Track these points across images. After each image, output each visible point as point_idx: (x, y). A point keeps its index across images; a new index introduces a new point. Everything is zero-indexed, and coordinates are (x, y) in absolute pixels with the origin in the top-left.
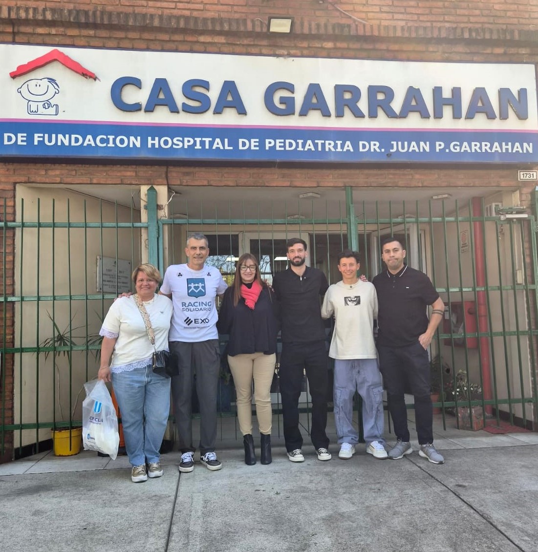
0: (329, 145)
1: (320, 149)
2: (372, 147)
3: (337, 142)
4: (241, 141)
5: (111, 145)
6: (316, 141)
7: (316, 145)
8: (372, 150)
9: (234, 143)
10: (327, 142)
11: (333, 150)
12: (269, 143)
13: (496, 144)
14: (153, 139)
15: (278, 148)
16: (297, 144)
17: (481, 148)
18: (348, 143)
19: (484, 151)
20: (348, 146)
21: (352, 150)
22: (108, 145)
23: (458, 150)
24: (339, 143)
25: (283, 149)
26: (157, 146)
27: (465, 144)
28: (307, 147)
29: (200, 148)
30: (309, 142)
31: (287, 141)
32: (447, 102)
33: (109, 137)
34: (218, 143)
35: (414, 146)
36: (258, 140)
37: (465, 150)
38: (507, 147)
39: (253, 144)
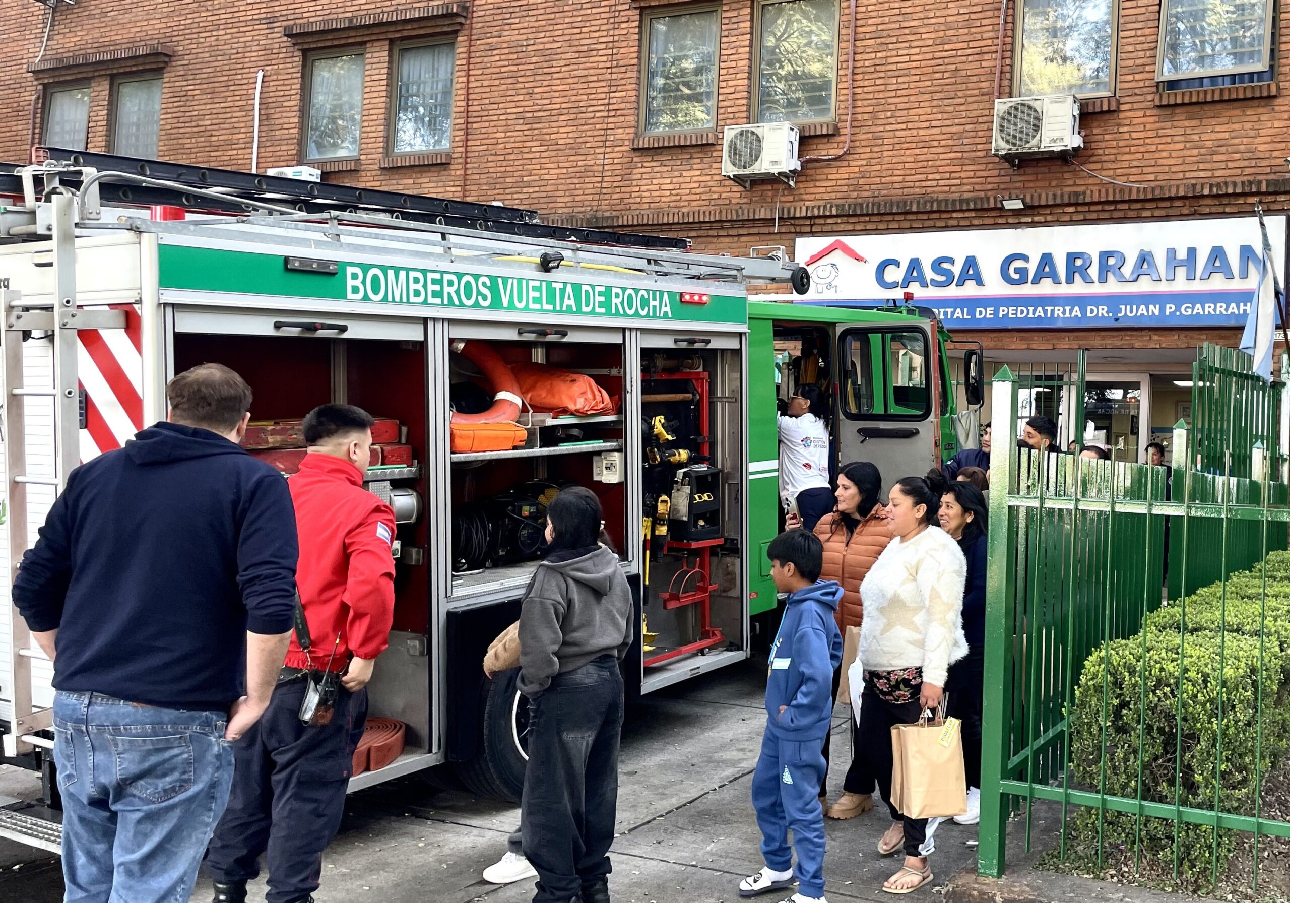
0: (1058, 311)
1: (1049, 315)
2: (1100, 312)
3: (1066, 308)
4: (978, 310)
6: (1046, 308)
7: (1045, 312)
8: (1100, 315)
9: (972, 313)
10: (1056, 308)
11: (1061, 316)
12: (1002, 311)
13: (1234, 305)
15: (1010, 316)
16: (1028, 311)
17: (1215, 310)
18: (1077, 308)
19: (1218, 313)
20: (1077, 311)
21: (1080, 316)
23: (1190, 313)
24: (1068, 308)
25: (1015, 316)
27: (1198, 306)
28: (1037, 314)
29: (944, 317)
30: (1040, 309)
31: (1020, 309)
32: (1181, 264)
34: (958, 313)
35: (1143, 310)
36: (993, 309)
37: (1197, 313)
38: (1245, 308)
39: (988, 312)
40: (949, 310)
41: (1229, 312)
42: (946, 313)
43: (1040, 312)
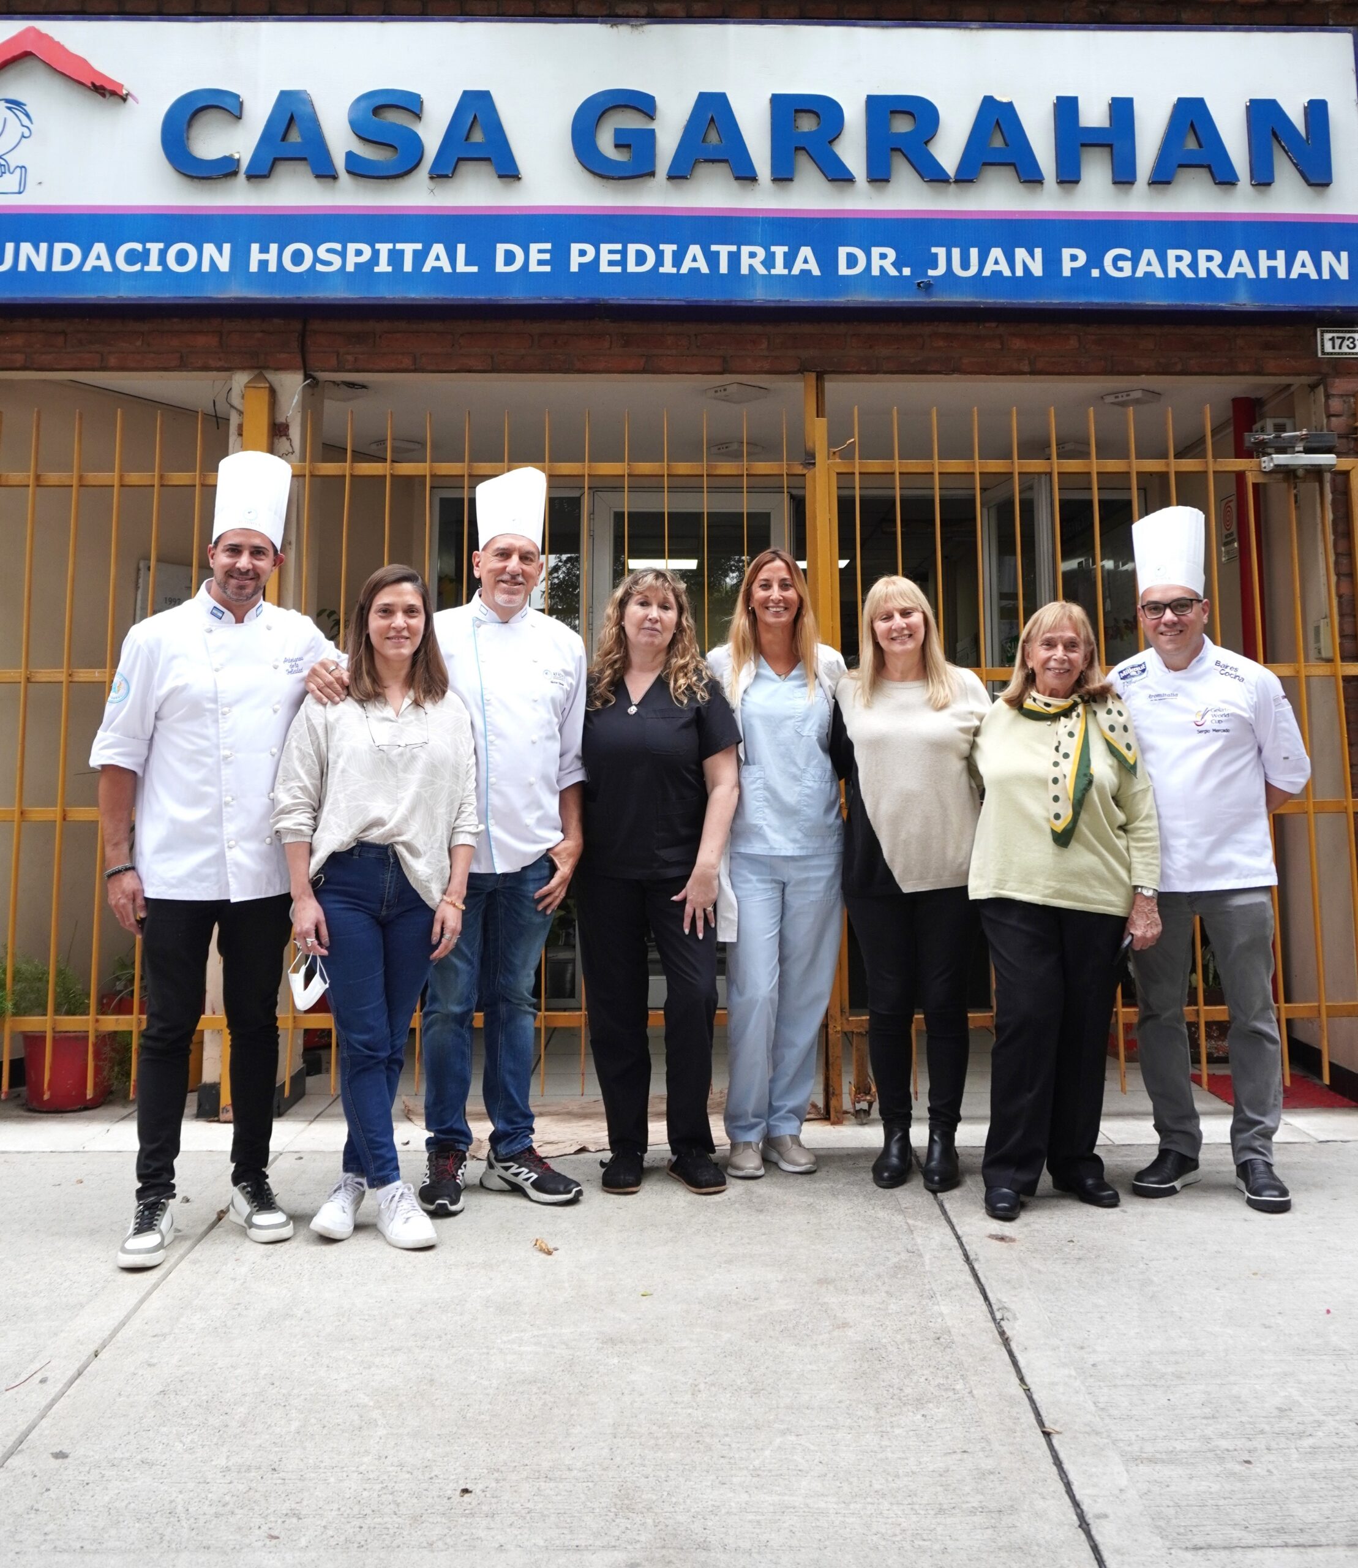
0: (751, 258)
1: (724, 268)
2: (876, 263)
3: (773, 248)
4: (501, 248)
5: (153, 266)
6: (714, 248)
7: (712, 259)
8: (875, 272)
9: (482, 255)
10: (745, 250)
11: (762, 270)
12: (579, 254)
13: (1240, 255)
14: (264, 250)
15: (604, 268)
16: (660, 256)
18: (806, 251)
19: (1203, 274)
20: (807, 260)
21: (816, 272)
22: (147, 269)
23: (1127, 272)
24: (780, 251)
25: (618, 269)
26: (272, 268)
27: (1149, 254)
28: (687, 265)
29: (390, 269)
30: (695, 250)
31: (632, 248)
32: (1095, 139)
33: (149, 245)
34: (437, 257)
35: (996, 261)
36: (548, 246)
37: (1146, 273)
38: (1272, 263)
39: (534, 256)
40: (409, 249)
41: (1231, 274)
42: (396, 257)
43: (695, 258)
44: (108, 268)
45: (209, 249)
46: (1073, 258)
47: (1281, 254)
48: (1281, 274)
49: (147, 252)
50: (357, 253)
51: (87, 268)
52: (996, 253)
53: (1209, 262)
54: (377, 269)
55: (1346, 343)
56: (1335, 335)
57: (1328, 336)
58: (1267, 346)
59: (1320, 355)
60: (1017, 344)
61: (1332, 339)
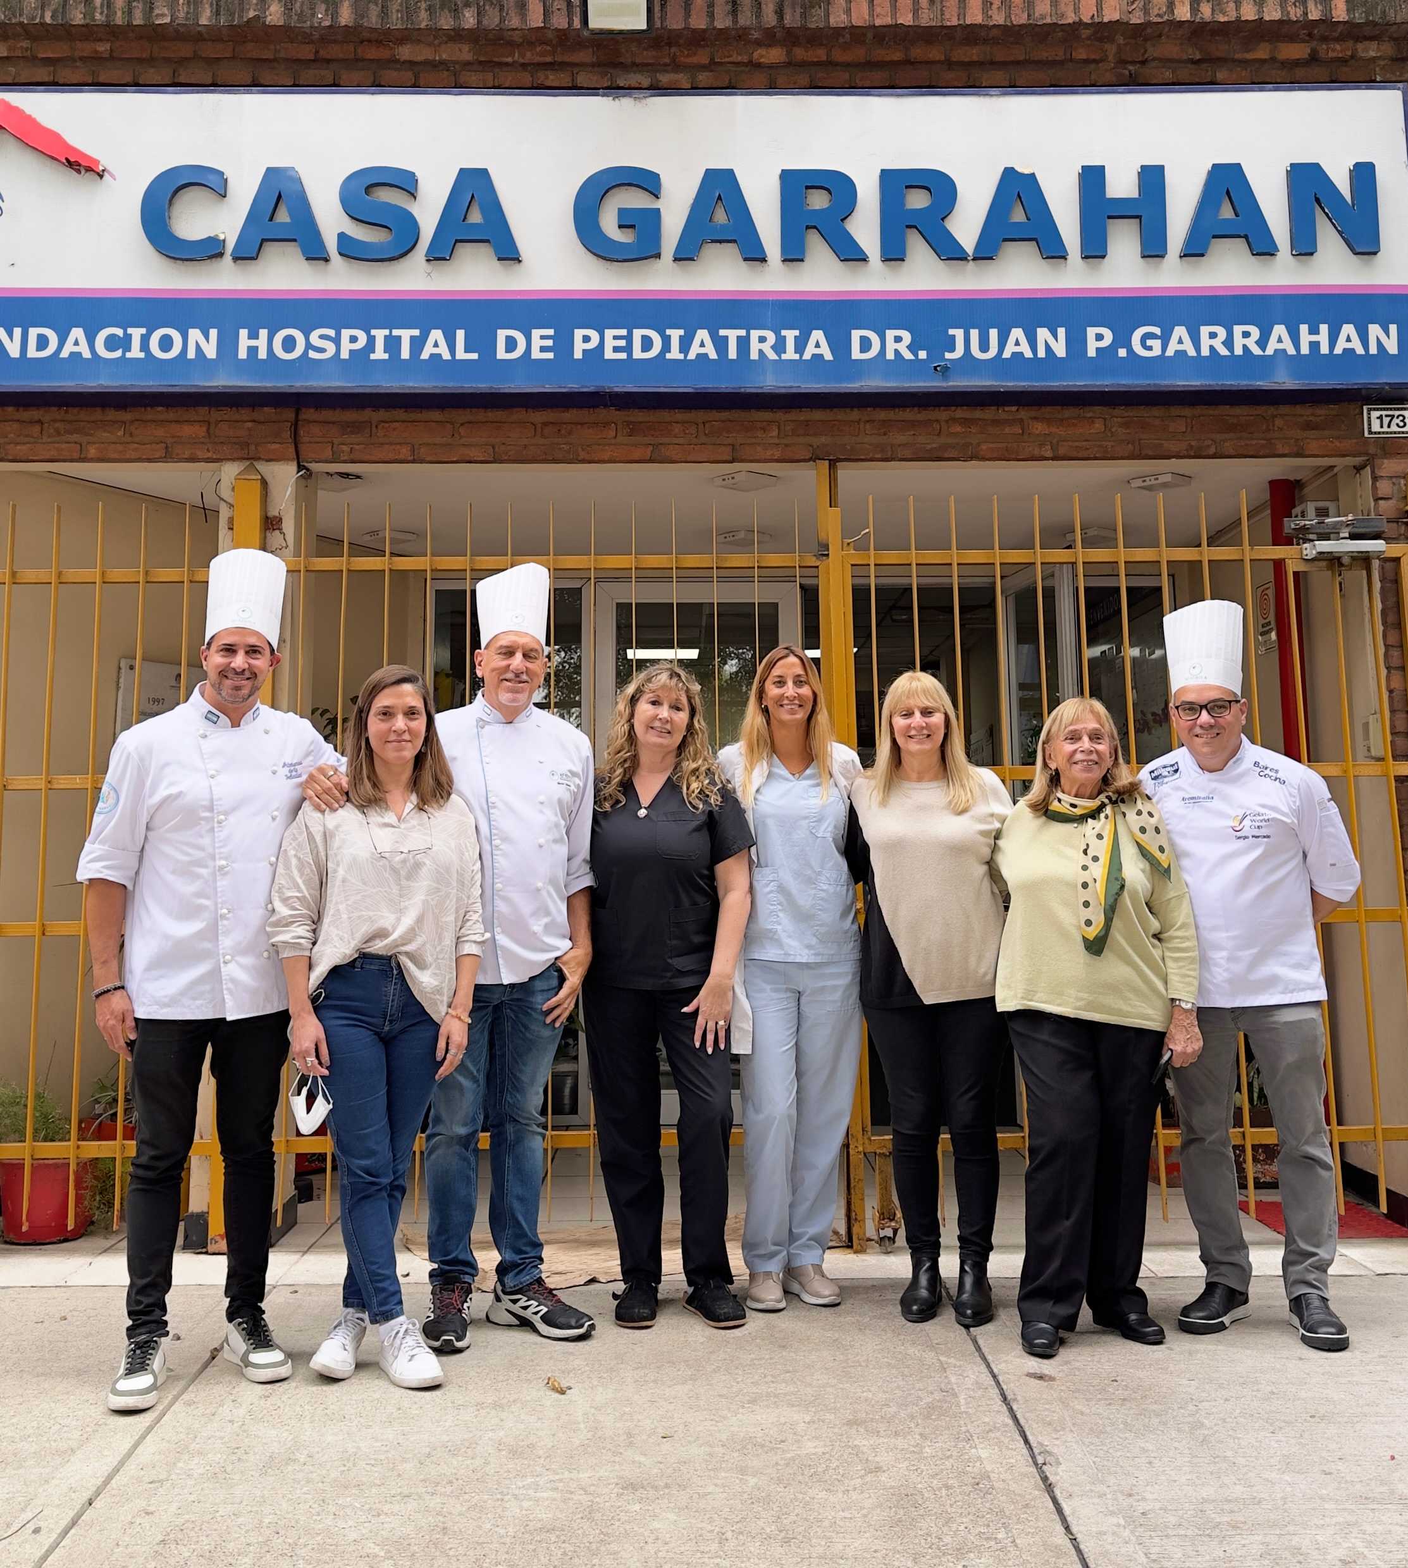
0: (761, 343)
1: (732, 354)
2: (891, 346)
3: (784, 333)
4: (502, 334)
5: (136, 353)
6: (722, 332)
7: (721, 344)
8: (890, 355)
9: (482, 342)
10: (755, 334)
11: (772, 355)
12: (583, 340)
13: (1279, 330)
14: (254, 335)
15: (609, 354)
16: (666, 341)
17: (1229, 343)
18: (817, 335)
19: (1238, 351)
20: (819, 344)
21: (828, 356)
22: (128, 355)
23: (1157, 351)
24: (790, 335)
25: (623, 356)
26: (262, 354)
27: (1180, 331)
28: (694, 351)
29: (386, 356)
30: (702, 334)
31: (638, 334)
32: (1122, 211)
33: (130, 331)
34: (436, 343)
35: (1017, 342)
36: (551, 332)
37: (1176, 352)
38: (1314, 338)
39: (537, 343)
40: (406, 335)
41: (1270, 351)
42: (392, 344)
43: (703, 343)
44: (87, 354)
45: (195, 334)
46: (1099, 337)
47: (1324, 328)
48: (1324, 349)
49: (128, 338)
50: (352, 340)
51: (64, 354)
52: (1017, 333)
53: (1246, 338)
54: (373, 357)
55: (1396, 421)
56: (1384, 413)
57: (1375, 414)
58: (1309, 426)
59: (1366, 434)
60: (1039, 428)
61: (1380, 417)
